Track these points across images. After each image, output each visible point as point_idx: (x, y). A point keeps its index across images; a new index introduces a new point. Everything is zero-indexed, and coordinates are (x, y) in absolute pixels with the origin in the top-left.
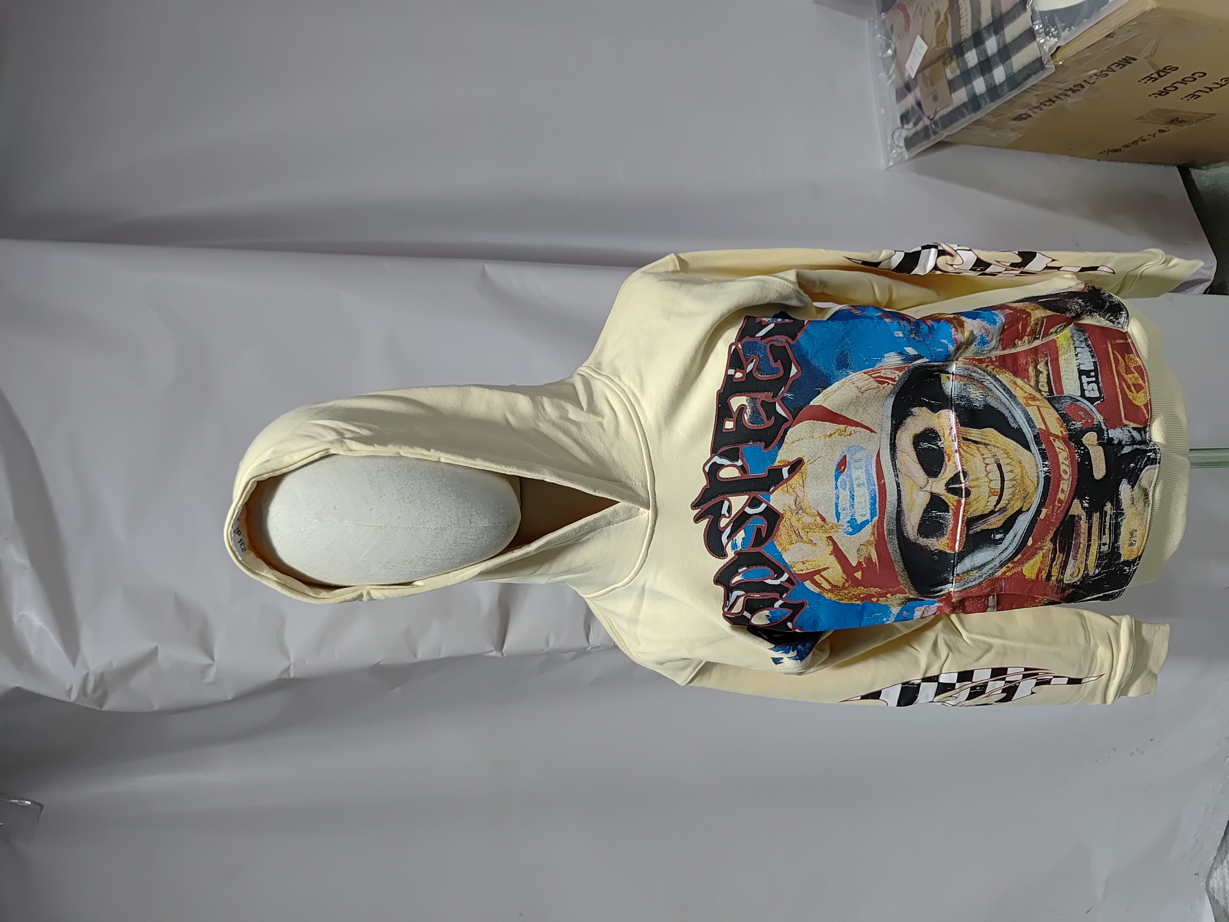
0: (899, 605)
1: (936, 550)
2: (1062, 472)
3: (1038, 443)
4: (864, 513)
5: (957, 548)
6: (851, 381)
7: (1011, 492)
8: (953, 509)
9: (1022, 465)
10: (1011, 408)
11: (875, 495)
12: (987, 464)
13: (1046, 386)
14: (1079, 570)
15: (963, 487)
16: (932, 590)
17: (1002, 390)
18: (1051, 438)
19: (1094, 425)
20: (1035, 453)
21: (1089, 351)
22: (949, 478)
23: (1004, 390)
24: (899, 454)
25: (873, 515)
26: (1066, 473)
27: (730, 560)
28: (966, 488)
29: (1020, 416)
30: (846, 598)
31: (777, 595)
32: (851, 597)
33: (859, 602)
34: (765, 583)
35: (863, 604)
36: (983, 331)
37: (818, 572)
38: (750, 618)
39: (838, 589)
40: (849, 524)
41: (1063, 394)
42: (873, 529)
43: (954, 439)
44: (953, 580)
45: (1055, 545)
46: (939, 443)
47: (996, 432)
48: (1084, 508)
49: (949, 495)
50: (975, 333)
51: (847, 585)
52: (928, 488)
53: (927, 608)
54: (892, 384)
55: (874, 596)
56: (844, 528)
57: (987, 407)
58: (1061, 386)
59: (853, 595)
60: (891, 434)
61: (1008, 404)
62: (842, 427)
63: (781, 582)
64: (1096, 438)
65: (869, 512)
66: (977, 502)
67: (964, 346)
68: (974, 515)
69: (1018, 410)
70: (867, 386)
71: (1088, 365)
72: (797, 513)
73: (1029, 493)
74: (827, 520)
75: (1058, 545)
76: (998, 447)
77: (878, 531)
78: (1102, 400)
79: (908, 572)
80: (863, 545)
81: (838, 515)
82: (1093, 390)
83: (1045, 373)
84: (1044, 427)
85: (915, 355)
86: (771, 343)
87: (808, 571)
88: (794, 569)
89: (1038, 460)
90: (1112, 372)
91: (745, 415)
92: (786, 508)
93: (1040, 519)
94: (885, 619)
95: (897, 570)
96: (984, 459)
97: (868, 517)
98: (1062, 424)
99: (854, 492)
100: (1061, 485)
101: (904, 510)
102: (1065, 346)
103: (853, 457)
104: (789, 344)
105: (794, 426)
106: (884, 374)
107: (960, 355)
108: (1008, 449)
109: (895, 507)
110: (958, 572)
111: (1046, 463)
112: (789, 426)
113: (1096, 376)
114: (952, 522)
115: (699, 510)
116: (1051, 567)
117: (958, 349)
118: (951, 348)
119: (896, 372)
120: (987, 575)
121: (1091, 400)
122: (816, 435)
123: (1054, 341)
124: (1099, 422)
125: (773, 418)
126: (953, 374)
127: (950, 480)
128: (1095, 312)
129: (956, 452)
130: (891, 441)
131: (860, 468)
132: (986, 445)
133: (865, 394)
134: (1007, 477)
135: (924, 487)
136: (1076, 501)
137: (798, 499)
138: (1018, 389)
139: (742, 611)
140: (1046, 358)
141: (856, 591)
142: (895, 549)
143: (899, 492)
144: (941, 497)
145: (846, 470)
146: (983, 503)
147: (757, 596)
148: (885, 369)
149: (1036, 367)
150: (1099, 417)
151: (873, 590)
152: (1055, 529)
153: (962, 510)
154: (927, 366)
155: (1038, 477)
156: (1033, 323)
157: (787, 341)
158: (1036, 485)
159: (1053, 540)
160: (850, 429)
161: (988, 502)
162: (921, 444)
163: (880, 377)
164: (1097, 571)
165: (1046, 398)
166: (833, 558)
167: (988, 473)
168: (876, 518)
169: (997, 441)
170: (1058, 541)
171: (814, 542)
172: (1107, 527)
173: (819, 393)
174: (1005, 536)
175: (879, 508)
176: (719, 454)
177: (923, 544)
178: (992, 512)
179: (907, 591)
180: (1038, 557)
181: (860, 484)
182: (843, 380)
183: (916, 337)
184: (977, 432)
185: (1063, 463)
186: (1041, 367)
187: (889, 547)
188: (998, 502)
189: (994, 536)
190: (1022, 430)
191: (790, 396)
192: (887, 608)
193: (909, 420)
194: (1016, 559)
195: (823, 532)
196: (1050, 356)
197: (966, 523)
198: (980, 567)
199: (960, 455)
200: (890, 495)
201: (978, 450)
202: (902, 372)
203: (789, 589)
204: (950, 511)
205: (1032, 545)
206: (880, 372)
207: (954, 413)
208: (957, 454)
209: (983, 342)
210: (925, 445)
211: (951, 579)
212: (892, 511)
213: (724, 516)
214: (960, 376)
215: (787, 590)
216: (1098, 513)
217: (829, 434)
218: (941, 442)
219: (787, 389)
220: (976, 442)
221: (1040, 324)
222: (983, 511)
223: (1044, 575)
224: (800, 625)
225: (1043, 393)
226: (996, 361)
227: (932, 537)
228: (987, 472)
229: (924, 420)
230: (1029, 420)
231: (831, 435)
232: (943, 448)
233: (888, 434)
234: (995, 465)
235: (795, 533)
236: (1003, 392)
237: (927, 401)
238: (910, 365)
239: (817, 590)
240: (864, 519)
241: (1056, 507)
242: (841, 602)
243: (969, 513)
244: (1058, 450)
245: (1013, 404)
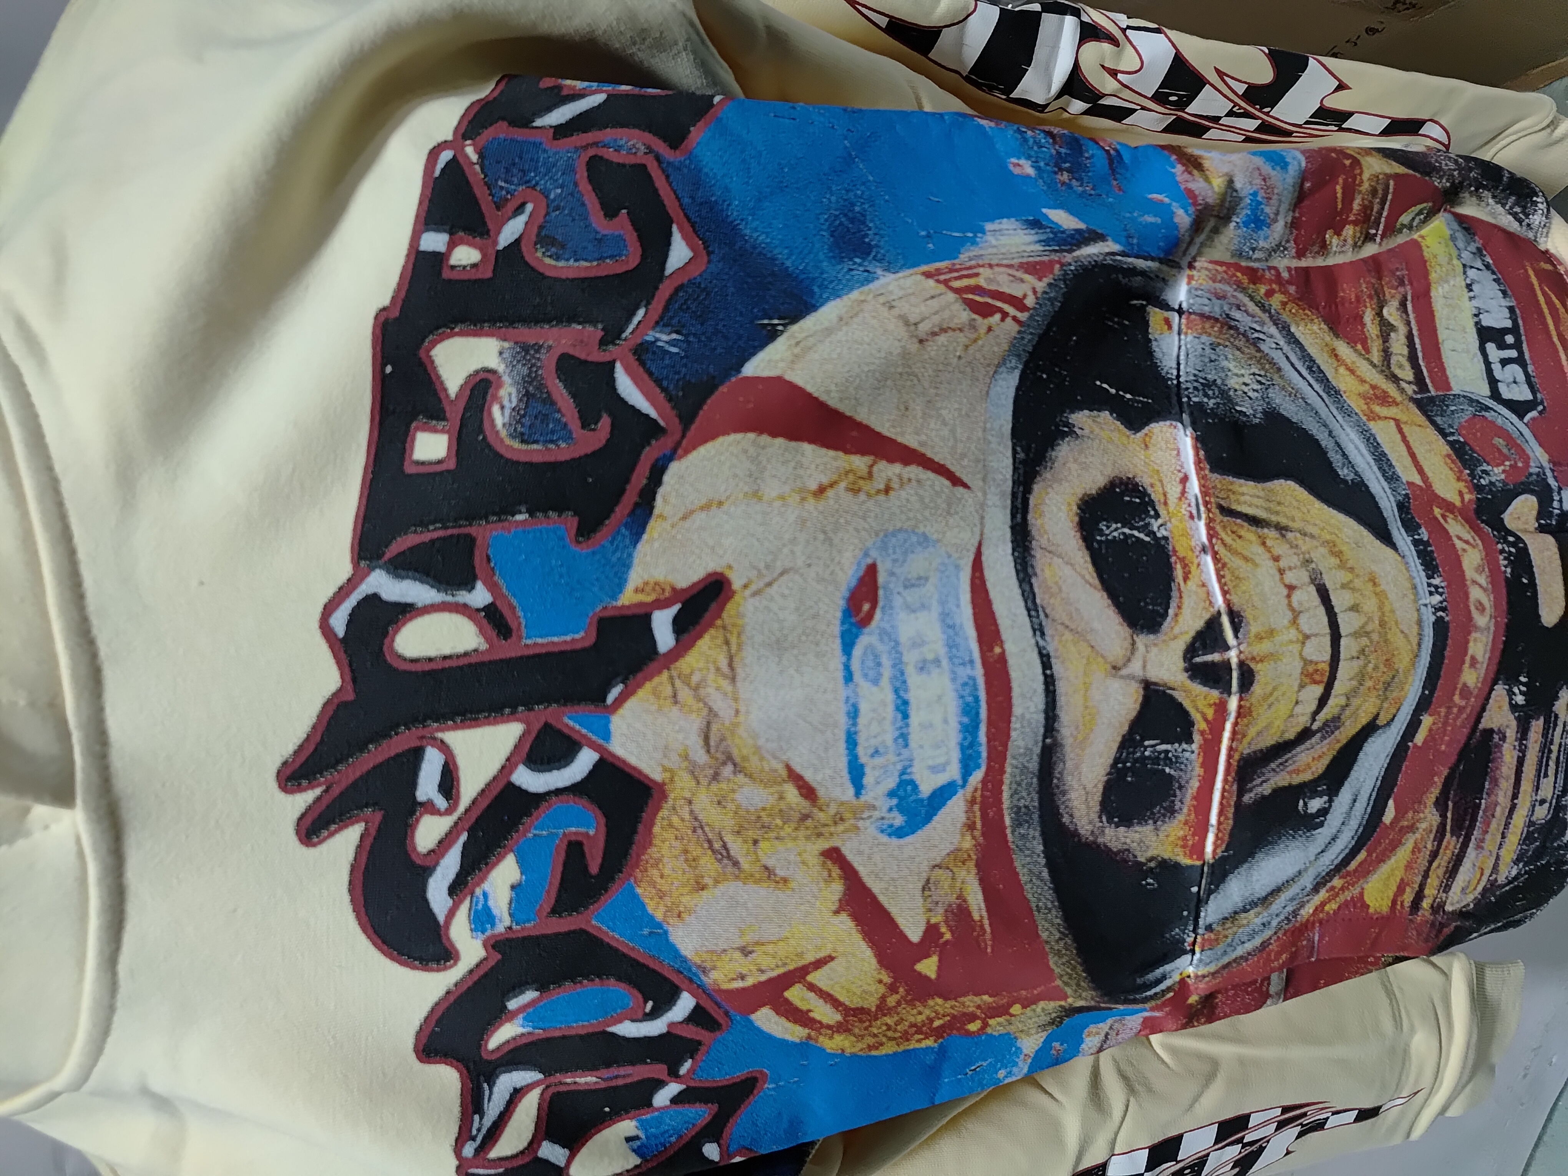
0: (1043, 1027)
1: (1151, 859)
2: (1472, 608)
3: (1410, 526)
4: (942, 760)
5: (1209, 848)
6: (882, 299)
7: (1356, 670)
8: (1202, 733)
9: (1378, 589)
10: (1331, 422)
11: (977, 699)
12: (1291, 588)
13: (1407, 366)
14: (1482, 874)
15: (1234, 661)
16: (1139, 981)
17: (1305, 372)
18: (1437, 512)
19: (1531, 474)
20: (1407, 553)
21: (1494, 280)
22: (1192, 633)
23: (1310, 368)
24: (1040, 560)
25: (967, 766)
26: (1481, 608)
27: (471, 972)
28: (1242, 664)
29: (1357, 448)
30: (890, 1039)
31: (658, 1070)
32: (906, 1032)
33: (930, 1042)
34: (613, 1035)
35: (941, 1046)
36: (1258, 181)
37: (799, 975)
38: (562, 1163)
39: (864, 1017)
40: (895, 801)
41: (1450, 389)
42: (969, 811)
43: (1194, 512)
44: (1194, 943)
45: (1443, 816)
46: (1155, 525)
47: (1301, 493)
48: (1514, 707)
49: (1198, 688)
50: (1238, 185)
51: (891, 1001)
52: (1135, 668)
53: (1116, 1026)
54: (1015, 318)
55: (972, 1018)
56: (877, 814)
57: (1273, 416)
58: (1443, 369)
59: (912, 1025)
60: (1014, 495)
61: (1323, 412)
62: (859, 462)
63: (671, 1025)
64: (1535, 513)
65: (955, 755)
66: (1270, 706)
67: (1212, 223)
68: (1258, 747)
69: (1348, 430)
70: (936, 319)
71: (1499, 319)
72: (716, 777)
73: (1397, 671)
74: (821, 792)
75: (1449, 815)
76: (1312, 536)
77: (984, 816)
78: (1540, 408)
79: (1075, 940)
80: (939, 866)
81: (856, 773)
82: (1515, 382)
83: (1402, 330)
84: (1417, 480)
85: (1078, 231)
86: (591, 152)
87: (763, 978)
88: (715, 975)
89: (1415, 574)
90: (1550, 337)
91: (496, 410)
92: (674, 761)
93: (1415, 746)
94: (1002, 1074)
95: (1044, 935)
96: (1281, 572)
97: (953, 772)
98: (1461, 472)
99: (906, 691)
100: (1471, 644)
101: (1064, 742)
102: (1443, 259)
103: (898, 571)
104: (658, 158)
105: (687, 452)
106: (989, 280)
107: (1199, 253)
108: (1338, 541)
109: (1036, 734)
110: (1209, 920)
111: (1436, 581)
112: (667, 452)
113: (1517, 346)
114: (1198, 771)
115: (318, 791)
116: (1426, 876)
117: (1197, 226)
118: (1183, 218)
119: (1027, 277)
120: (1282, 917)
121: (1519, 408)
122: (771, 489)
123: (1416, 245)
124: (1541, 467)
125: (605, 421)
126: (1180, 311)
127: (1195, 639)
128: (1485, 187)
129: (1204, 550)
130: (1013, 516)
131: (923, 607)
132: (1282, 529)
133: (933, 348)
134: (1347, 623)
135: (1125, 665)
136: (1500, 690)
137: (714, 727)
138: (1342, 370)
139: (534, 1144)
140: (1401, 289)
141: (919, 1014)
142: (1036, 871)
143: (1050, 682)
144: (1175, 694)
145: (878, 614)
146: (1283, 708)
147: (587, 1080)
148: (991, 266)
149: (1380, 314)
150: (1539, 456)
151: (970, 1002)
152: (1446, 772)
153: (1227, 735)
154: (1117, 269)
155: (1420, 622)
156: (1366, 186)
157: (650, 150)
158: (1415, 647)
159: (1441, 804)
160: (887, 471)
161: (1297, 703)
162: (1102, 526)
163: (978, 290)
164: (1514, 872)
165: (1412, 399)
166: (845, 924)
167: (1296, 615)
168: (977, 776)
169: (1309, 518)
170: (1450, 804)
171: (781, 873)
172: (1554, 756)
173: (772, 335)
174: (1330, 801)
175: (989, 741)
176: (391, 561)
177: (1115, 846)
178: (1305, 734)
179: (1069, 991)
180: (1403, 854)
181: (925, 661)
182: (855, 295)
183: (1074, 183)
184: (1255, 491)
185: (1474, 582)
186: (1391, 312)
187: (1017, 864)
188: (1323, 701)
189: (1305, 804)
190: (1367, 487)
191: (672, 343)
192: (1009, 1041)
193: (1064, 451)
194: (1353, 865)
195: (808, 838)
196: (1411, 284)
197: (1237, 773)
198: (1265, 900)
199: (1216, 559)
200: (1023, 696)
201: (1264, 544)
202: (1046, 280)
203: (699, 1043)
204: (1197, 737)
205: (1396, 820)
206: (977, 275)
207: (1189, 431)
208: (1208, 559)
209: (1258, 222)
210: (1114, 531)
211: (1190, 940)
212: (1027, 749)
213: (429, 808)
214: (1202, 316)
215: (691, 1048)
216: (1542, 719)
217: (814, 486)
218: (1160, 521)
219: (655, 316)
220: (1255, 521)
221: (1380, 192)
222: (1283, 732)
223: (1408, 897)
224: (746, 1143)
225: (1404, 385)
226: (1289, 282)
227: (1142, 821)
228: (1293, 610)
229: (1105, 451)
230: (1381, 459)
231: (821, 490)
232: (1166, 538)
233: (1003, 494)
234: (1312, 589)
235: (711, 847)
236: (1309, 377)
237: (1113, 391)
238: (1068, 258)
239: (793, 1033)
240: (941, 780)
241: (1455, 710)
242: (874, 1053)
243: (1246, 741)
244: (1459, 544)
245: (1335, 412)
